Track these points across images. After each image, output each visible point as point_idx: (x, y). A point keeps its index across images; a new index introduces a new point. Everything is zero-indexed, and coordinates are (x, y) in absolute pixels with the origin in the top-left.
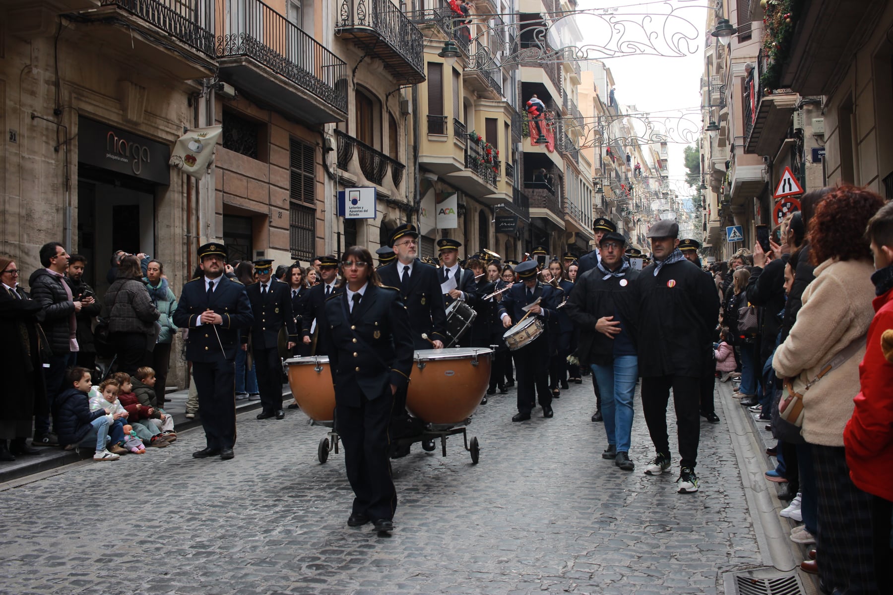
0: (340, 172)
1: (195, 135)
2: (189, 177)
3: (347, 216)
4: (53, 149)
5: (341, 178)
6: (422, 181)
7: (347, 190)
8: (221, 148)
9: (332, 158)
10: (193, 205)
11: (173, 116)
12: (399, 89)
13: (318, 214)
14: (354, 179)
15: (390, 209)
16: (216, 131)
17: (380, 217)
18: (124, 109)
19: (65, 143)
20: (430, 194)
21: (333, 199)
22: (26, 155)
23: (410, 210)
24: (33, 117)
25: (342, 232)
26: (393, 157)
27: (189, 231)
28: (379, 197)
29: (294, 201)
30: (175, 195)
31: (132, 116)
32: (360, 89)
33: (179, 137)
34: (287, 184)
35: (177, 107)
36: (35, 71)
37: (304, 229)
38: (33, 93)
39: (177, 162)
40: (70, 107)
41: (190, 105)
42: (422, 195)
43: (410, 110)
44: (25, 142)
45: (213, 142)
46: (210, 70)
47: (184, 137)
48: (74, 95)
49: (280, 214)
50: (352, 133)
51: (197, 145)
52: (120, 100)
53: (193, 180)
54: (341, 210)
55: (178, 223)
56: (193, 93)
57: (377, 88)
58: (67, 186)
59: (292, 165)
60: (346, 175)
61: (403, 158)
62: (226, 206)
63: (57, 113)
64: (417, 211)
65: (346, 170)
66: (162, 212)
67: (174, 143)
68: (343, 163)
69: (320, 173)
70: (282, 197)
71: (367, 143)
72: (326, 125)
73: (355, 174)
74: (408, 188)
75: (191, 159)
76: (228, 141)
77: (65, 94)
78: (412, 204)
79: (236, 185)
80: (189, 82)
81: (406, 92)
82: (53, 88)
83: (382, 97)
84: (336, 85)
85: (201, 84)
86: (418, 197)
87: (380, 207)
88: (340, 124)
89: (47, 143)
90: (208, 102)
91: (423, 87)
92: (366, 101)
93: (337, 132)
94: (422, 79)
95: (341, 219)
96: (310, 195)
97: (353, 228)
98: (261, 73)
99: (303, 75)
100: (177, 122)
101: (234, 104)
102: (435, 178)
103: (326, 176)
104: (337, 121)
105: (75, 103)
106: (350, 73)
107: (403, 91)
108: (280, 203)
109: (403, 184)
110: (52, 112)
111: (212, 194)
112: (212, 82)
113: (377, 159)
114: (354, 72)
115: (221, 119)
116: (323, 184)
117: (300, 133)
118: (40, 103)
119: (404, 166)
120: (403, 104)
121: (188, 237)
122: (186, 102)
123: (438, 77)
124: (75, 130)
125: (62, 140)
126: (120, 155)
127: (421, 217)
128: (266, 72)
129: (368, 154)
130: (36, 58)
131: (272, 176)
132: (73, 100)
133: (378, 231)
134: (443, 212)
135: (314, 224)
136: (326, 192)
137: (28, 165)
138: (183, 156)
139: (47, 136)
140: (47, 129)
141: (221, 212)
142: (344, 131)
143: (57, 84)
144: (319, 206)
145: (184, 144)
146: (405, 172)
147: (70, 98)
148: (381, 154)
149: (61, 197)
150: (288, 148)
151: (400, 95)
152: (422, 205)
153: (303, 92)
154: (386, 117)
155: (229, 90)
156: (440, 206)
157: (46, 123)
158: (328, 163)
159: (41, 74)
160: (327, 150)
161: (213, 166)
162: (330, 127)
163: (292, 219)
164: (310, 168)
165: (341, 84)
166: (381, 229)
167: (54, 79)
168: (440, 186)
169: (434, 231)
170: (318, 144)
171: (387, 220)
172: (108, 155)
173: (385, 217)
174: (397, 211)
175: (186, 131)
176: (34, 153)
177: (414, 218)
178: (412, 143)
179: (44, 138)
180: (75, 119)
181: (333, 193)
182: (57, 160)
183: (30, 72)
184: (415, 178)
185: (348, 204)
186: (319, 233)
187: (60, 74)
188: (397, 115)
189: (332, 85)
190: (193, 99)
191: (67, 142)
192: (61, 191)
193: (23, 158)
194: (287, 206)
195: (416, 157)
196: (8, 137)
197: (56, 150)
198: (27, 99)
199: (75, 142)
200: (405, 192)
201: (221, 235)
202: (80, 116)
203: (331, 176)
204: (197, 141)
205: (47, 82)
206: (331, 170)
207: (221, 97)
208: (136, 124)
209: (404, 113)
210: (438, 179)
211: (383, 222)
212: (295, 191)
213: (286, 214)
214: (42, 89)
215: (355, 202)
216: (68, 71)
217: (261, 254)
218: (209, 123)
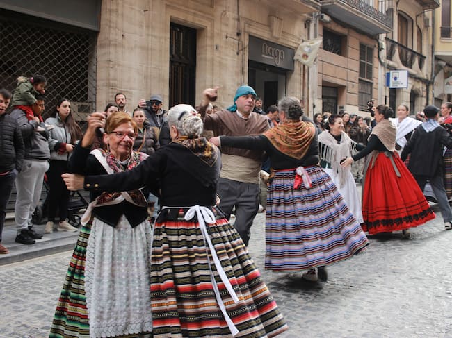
0: (388, 62)
1: (308, 44)
2: (304, 66)
3: (391, 87)
4: (236, 54)
5: (388, 65)
6: (436, 66)
7: (391, 72)
8: (322, 50)
9: (383, 53)
10: (306, 81)
11: (296, 33)
12: (424, 12)
13: (374, 86)
14: (396, 65)
15: (416, 83)
16: (319, 41)
17: (410, 87)
18: (271, 31)
19: (242, 50)
20: (441, 73)
21: (383, 77)
22: (223, 57)
23: (428, 83)
24: (227, 37)
25: (388, 95)
26: (419, 52)
27: (303, 95)
28: (410, 75)
29: (361, 78)
30: (296, 76)
31: (276, 34)
32: (401, 13)
33: (299, 44)
34: (357, 69)
35: (299, 28)
36: (228, 13)
37: (366, 94)
38: (227, 25)
39: (297, 58)
40: (245, 32)
41: (305, 27)
42: (436, 74)
43: (430, 24)
44: (223, 50)
45: (318, 47)
46: (317, 8)
47: (302, 45)
48: (246, 25)
49: (353, 85)
50: (395, 39)
51: (309, 48)
52: (270, 25)
53: (306, 68)
54: (388, 83)
55: (298, 91)
56: (306, 21)
57: (411, 12)
58: (243, 72)
59: (360, 58)
60: (391, 63)
61: (425, 52)
62: (323, 82)
63: (238, 34)
64: (433, 84)
65: (391, 60)
66: (290, 85)
67: (297, 48)
68: (390, 56)
69: (376, 62)
70: (355, 76)
71: (404, 45)
72: (380, 35)
73: (396, 62)
74: (427, 70)
75: (305, 56)
76: (325, 46)
77: (242, 24)
78: (430, 79)
79: (330, 70)
80: (305, 15)
81: (428, 13)
82: (236, 22)
83: (414, 18)
84: (387, 12)
85: (312, 16)
86: (433, 75)
87: (411, 81)
88: (388, 34)
89: (234, 51)
90: (315, 25)
91: (439, 11)
92: (404, 20)
93: (386, 39)
94: (438, 6)
95: (388, 88)
96: (370, 75)
97: (394, 93)
98: (344, 8)
99: (368, 8)
100: (298, 36)
101: (329, 26)
102: (443, 64)
103: (380, 64)
104: (387, 33)
105: (247, 29)
106: (395, 4)
107: (426, 13)
108: (353, 80)
109: (425, 68)
110: (236, 34)
111: (316, 75)
112: (318, 14)
113: (409, 54)
114: (397, 3)
115: (322, 34)
116: (378, 68)
117: (365, 40)
118: (231, 30)
119: (425, 57)
120: (426, 21)
121: (303, 98)
122: (303, 25)
123: (448, 4)
124: (247, 43)
125: (240, 48)
126: (269, 55)
127: (435, 87)
128: (347, 7)
129: (404, 51)
130: (229, 7)
131: (349, 65)
132: (247, 28)
133: (409, 95)
134: (448, 83)
135: (372, 91)
136: (379, 73)
137: (224, 62)
138: (302, 54)
139: (233, 47)
140: (233, 43)
141: (321, 84)
142: (390, 38)
143: (238, 20)
144: (374, 81)
145: (302, 49)
146: (426, 60)
147: (245, 26)
148: (412, 51)
149: (239, 78)
150: (358, 48)
151: (424, 15)
152: (436, 80)
153: (367, 17)
154: (415, 29)
155: (326, 18)
156: (447, 80)
157: (233, 40)
158: (381, 56)
159: (231, 15)
160: (380, 49)
161: (317, 60)
162: (382, 36)
163: (359, 88)
164: (370, 59)
165: (390, 11)
166: (411, 94)
167: (237, 17)
168: (447, 68)
169: (442, 95)
170: (375, 46)
171: (414, 88)
172: (263, 56)
173: (413, 86)
174: (421, 83)
175: (303, 41)
176: (227, 55)
177: (431, 87)
178: (431, 44)
179: (232, 48)
180: (247, 37)
181: (383, 73)
182: (238, 59)
183: (225, 14)
184: (432, 64)
185: (392, 80)
186: (374, 95)
187: (240, 14)
188: (422, 28)
189: (384, 12)
190: (307, 23)
191: (243, 49)
192: (240, 74)
193: (222, 58)
194: (357, 81)
195: (433, 52)
196: (215, 47)
197: (238, 54)
198: (224, 28)
199: (247, 49)
200: (426, 72)
201: (321, 97)
202: (250, 36)
203: (382, 64)
204: (308, 47)
205: (234, 19)
206: (383, 61)
207: (322, 22)
208: (278, 39)
209: (427, 26)
210: (447, 64)
211: (412, 90)
212: (361, 73)
213: (357, 86)
214: (232, 22)
215: (395, 78)
216: (244, 12)
217: (342, 107)
218: (315, 37)
